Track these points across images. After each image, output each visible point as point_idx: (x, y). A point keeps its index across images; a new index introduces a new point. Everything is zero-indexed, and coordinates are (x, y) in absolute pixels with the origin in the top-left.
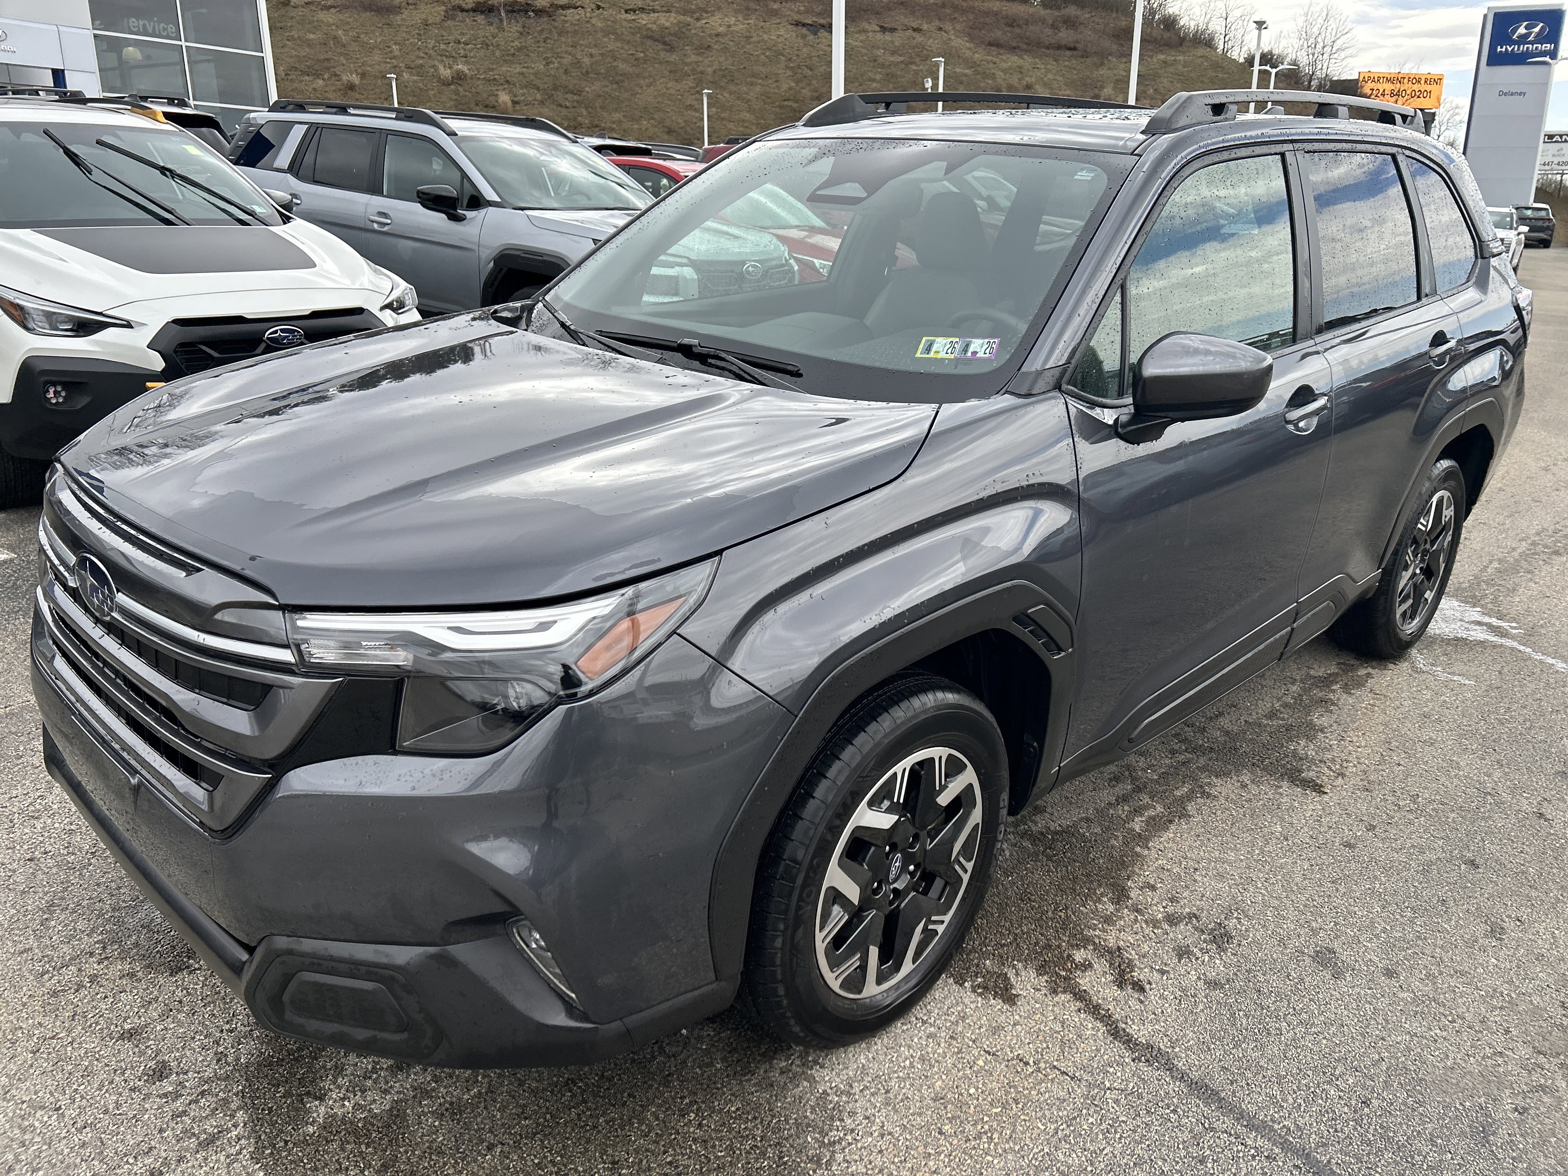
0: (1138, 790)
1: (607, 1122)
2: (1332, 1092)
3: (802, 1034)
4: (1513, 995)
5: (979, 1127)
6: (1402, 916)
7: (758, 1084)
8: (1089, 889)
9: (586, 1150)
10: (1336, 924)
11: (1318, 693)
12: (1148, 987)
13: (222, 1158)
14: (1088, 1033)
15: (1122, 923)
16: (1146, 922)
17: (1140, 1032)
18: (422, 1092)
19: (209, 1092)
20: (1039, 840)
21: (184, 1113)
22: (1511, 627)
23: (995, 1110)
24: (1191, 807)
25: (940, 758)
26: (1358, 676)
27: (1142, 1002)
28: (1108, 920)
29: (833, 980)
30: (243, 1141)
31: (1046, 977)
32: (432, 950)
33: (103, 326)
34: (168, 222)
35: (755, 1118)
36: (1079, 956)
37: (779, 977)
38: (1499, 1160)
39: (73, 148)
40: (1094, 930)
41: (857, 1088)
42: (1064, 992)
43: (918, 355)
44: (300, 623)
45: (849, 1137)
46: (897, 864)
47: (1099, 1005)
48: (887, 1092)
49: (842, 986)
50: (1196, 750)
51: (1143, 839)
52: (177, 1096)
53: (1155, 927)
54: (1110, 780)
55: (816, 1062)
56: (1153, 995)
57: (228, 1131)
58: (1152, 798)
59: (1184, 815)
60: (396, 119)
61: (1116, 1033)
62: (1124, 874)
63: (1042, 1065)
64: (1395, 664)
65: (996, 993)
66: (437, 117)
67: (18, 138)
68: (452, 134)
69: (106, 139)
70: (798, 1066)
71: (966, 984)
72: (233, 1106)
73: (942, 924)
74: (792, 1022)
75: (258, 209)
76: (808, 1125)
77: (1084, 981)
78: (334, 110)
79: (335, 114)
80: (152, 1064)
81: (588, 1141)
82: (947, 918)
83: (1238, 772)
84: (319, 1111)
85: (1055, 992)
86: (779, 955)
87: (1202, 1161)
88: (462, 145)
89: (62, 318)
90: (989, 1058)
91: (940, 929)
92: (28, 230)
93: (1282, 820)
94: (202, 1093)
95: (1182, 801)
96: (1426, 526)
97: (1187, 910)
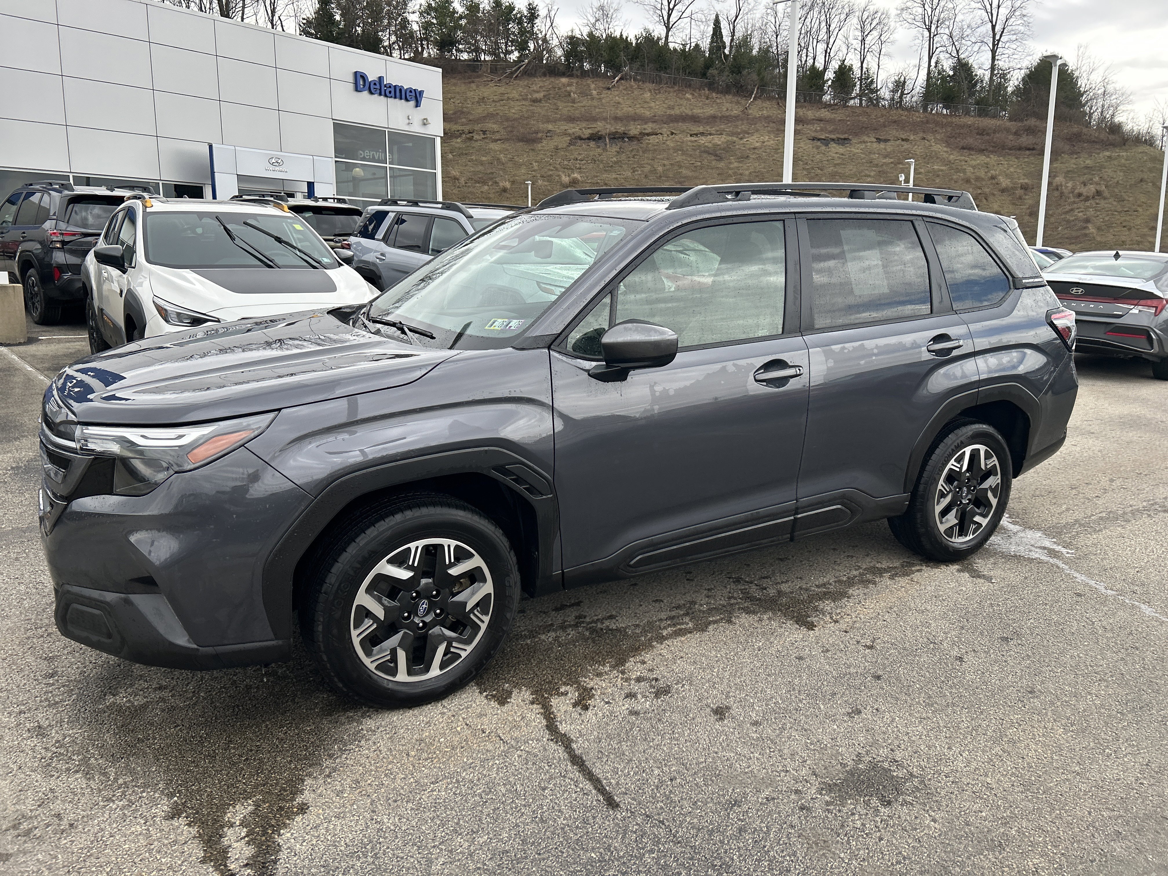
0: (687, 614)
1: (240, 725)
2: (656, 772)
3: (345, 690)
4: (829, 745)
5: (430, 755)
6: (796, 697)
7: (330, 721)
8: (602, 659)
9: (221, 734)
10: (747, 695)
11: (869, 577)
12: (591, 708)
13: (54, 711)
14: (534, 724)
15: (606, 677)
16: (622, 679)
17: (563, 728)
18: (163, 700)
19: (67, 686)
20: (597, 632)
21: (51, 692)
22: (1068, 553)
23: (446, 750)
24: (711, 627)
25: (449, 546)
26: (911, 570)
27: (580, 714)
28: (599, 675)
29: (370, 663)
30: (68, 707)
31: (534, 696)
32: (123, 595)
33: (206, 321)
34: (270, 266)
35: (316, 734)
36: (563, 689)
37: (322, 649)
38: (728, 818)
39: (229, 227)
40: (586, 678)
41: (381, 729)
42: (537, 704)
43: (486, 328)
44: (85, 431)
45: (357, 749)
46: (424, 606)
47: (553, 712)
48: (395, 733)
49: (377, 668)
50: (748, 597)
51: (662, 639)
52: (53, 684)
53: (626, 681)
54: (674, 607)
55: (368, 716)
56: (590, 713)
57: (65, 701)
58: (690, 620)
59: (703, 630)
60: (442, 208)
61: (551, 727)
62: (632, 654)
63: (493, 734)
64: (947, 566)
65: (498, 699)
66: (463, 207)
67: (201, 220)
68: (469, 217)
69: (250, 221)
70: (358, 716)
71: (485, 694)
72: (73, 693)
73: (465, 651)
74: (336, 679)
75: (325, 260)
76: (341, 741)
77: (554, 701)
78: (411, 204)
79: (411, 206)
80: (51, 672)
81: (225, 731)
82: (469, 648)
83: (765, 612)
84: (110, 700)
85: (532, 703)
86: (321, 636)
87: (544, 789)
88: (474, 224)
89: (186, 317)
90: (465, 727)
91: (464, 654)
92: (188, 270)
93: (768, 640)
94: (63, 686)
95: (710, 623)
96: (961, 468)
97: (654, 676)
